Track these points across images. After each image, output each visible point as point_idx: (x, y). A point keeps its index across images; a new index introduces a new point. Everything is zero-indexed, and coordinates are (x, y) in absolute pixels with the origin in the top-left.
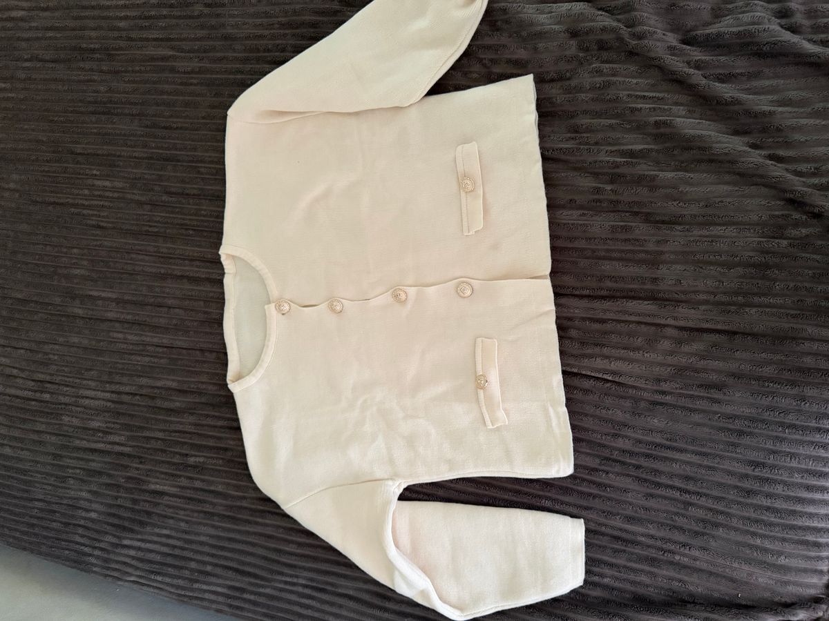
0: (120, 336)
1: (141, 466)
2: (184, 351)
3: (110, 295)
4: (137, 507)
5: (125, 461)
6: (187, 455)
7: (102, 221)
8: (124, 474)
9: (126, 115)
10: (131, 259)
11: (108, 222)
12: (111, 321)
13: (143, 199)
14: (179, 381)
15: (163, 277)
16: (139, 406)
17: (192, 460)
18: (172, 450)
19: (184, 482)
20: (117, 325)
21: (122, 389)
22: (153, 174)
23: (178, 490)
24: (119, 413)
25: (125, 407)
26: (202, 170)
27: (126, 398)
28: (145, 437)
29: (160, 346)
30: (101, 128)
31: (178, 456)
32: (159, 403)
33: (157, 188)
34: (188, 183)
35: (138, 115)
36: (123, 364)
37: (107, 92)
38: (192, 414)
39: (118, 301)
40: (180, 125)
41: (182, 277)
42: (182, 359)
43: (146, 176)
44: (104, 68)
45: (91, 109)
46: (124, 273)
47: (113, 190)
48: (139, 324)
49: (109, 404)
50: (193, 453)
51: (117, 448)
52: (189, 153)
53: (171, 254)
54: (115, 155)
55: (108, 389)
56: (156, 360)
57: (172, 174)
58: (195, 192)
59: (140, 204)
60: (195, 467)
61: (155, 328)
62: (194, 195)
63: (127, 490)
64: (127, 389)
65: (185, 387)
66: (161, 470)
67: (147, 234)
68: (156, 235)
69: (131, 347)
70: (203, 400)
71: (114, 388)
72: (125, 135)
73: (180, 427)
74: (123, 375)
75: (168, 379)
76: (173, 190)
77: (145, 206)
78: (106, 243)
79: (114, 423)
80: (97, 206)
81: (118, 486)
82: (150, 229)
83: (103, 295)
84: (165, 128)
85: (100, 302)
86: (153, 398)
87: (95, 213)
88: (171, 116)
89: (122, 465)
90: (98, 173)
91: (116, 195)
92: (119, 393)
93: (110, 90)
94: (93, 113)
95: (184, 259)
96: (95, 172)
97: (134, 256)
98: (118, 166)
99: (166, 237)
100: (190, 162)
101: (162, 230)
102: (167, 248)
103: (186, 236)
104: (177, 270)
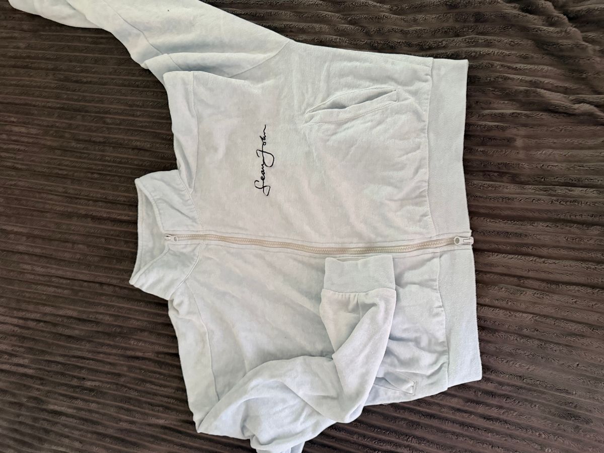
0: (28, 267)
1: (41, 387)
2: (85, 284)
3: (21, 230)
4: (36, 425)
5: (29, 382)
6: (84, 379)
7: (18, 163)
8: (25, 393)
9: (42, 69)
10: (42, 198)
11: (22, 164)
12: (21, 253)
13: (55, 144)
14: (79, 311)
15: (70, 216)
16: (42, 331)
17: (88, 384)
18: (71, 373)
19: (80, 404)
20: (26, 257)
21: (28, 315)
22: (64, 123)
23: (75, 411)
24: (24, 338)
25: (31, 332)
26: (108, 121)
27: (31, 324)
28: (46, 361)
29: (64, 278)
30: (21, 80)
31: (76, 380)
32: (60, 330)
33: (67, 135)
34: (95, 131)
35: (53, 69)
36: (30, 292)
37: (26, 48)
38: (89, 342)
39: (29, 236)
40: (89, 79)
41: (86, 216)
42: (82, 291)
43: (57, 124)
44: (25, 27)
45: (12, 63)
46: (34, 210)
47: (28, 135)
48: (46, 257)
49: (16, 329)
50: (91, 377)
51: (22, 370)
52: (97, 105)
53: (77, 194)
54: (30, 105)
55: (15, 315)
56: (60, 290)
57: (81, 123)
58: (101, 140)
59: (52, 149)
60: (91, 390)
61: (60, 261)
62: (100, 142)
63: (29, 409)
64: (33, 316)
65: (84, 316)
66: (60, 391)
67: (58, 176)
68: (65, 177)
69: (38, 278)
70: (100, 329)
71: (21, 314)
72: (39, 87)
73: (79, 353)
74: (29, 303)
75: (69, 309)
76: (81, 137)
77: (56, 151)
78: (20, 183)
79: (20, 347)
80: (14, 149)
81: (20, 405)
82: (60, 172)
83: (16, 229)
84: (77, 82)
85: (12, 236)
86: (55, 325)
87: (12, 155)
88: (82, 72)
89: (25, 386)
90: (15, 120)
91: (31, 140)
92: (26, 319)
93: (29, 47)
94: (14, 67)
95: (89, 200)
96: (12, 119)
97: (45, 195)
98: (33, 114)
99: (74, 179)
100: (96, 112)
101: (70, 173)
102: (73, 189)
103: (92, 179)
104: (82, 209)
